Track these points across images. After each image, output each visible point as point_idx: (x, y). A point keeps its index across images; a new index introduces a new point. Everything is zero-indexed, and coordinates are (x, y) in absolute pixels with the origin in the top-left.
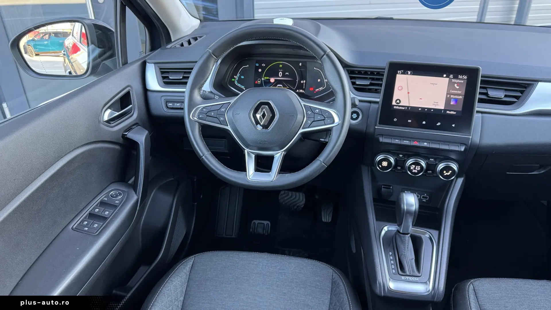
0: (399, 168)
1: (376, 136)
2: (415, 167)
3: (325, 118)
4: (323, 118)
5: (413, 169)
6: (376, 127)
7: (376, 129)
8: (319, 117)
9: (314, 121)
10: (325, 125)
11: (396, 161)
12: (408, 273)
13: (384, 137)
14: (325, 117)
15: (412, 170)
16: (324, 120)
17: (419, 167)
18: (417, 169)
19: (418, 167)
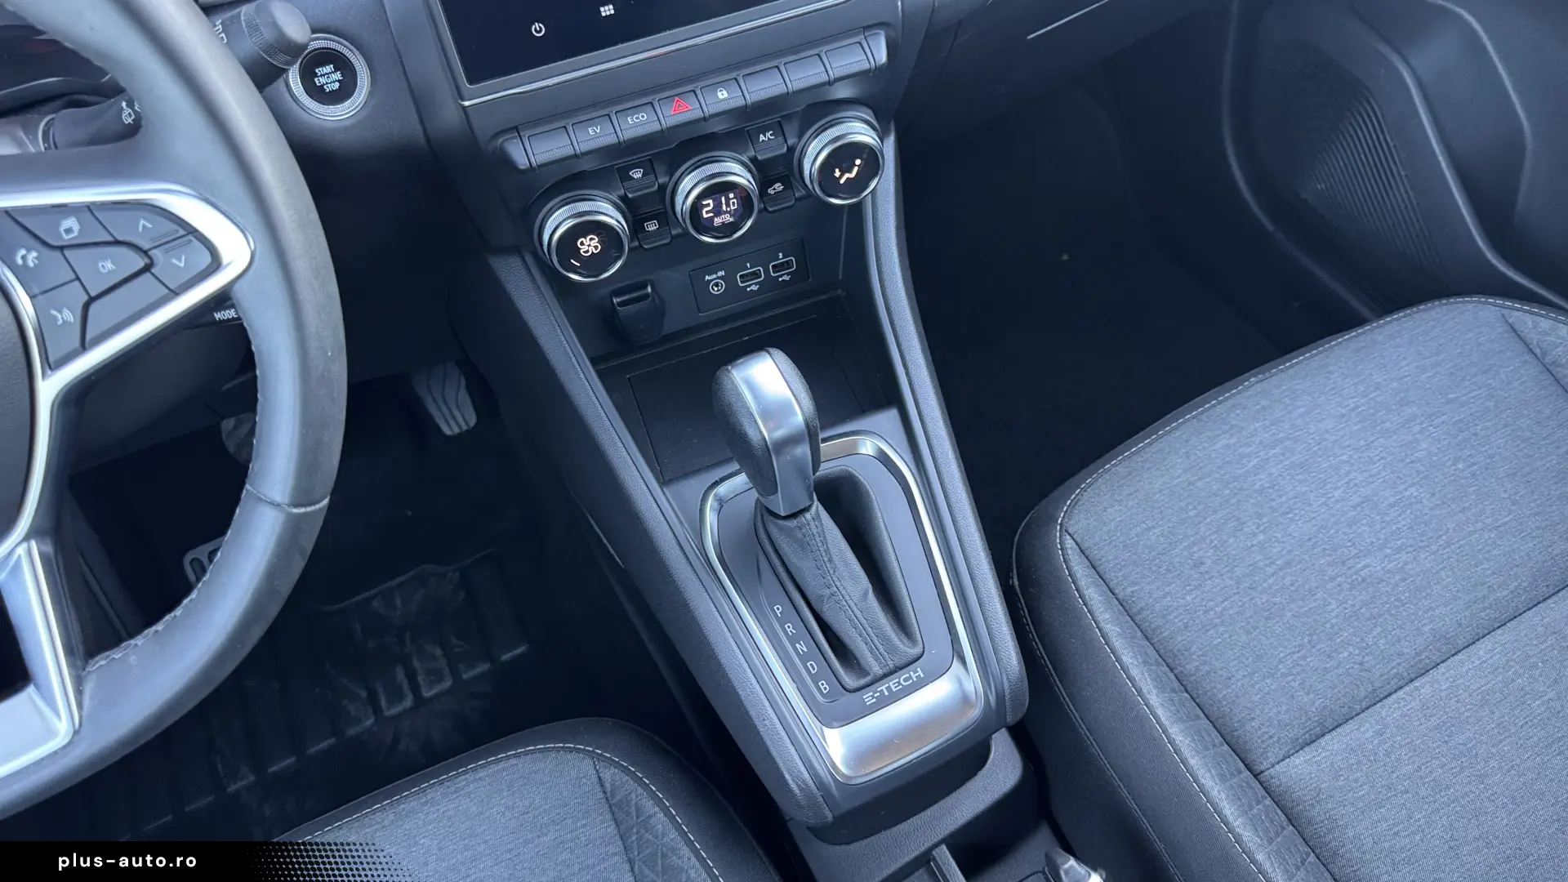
0: (652, 226)
1: (491, 148)
2: (718, 206)
3: (146, 252)
4: (140, 262)
5: (711, 215)
6: (467, 103)
7: (470, 111)
8: (109, 265)
9: (92, 300)
10: (175, 293)
11: (629, 207)
12: (876, 669)
13: (526, 134)
14: (146, 246)
15: (711, 219)
16: (147, 269)
17: (731, 195)
18: (728, 205)
19: (728, 200)
